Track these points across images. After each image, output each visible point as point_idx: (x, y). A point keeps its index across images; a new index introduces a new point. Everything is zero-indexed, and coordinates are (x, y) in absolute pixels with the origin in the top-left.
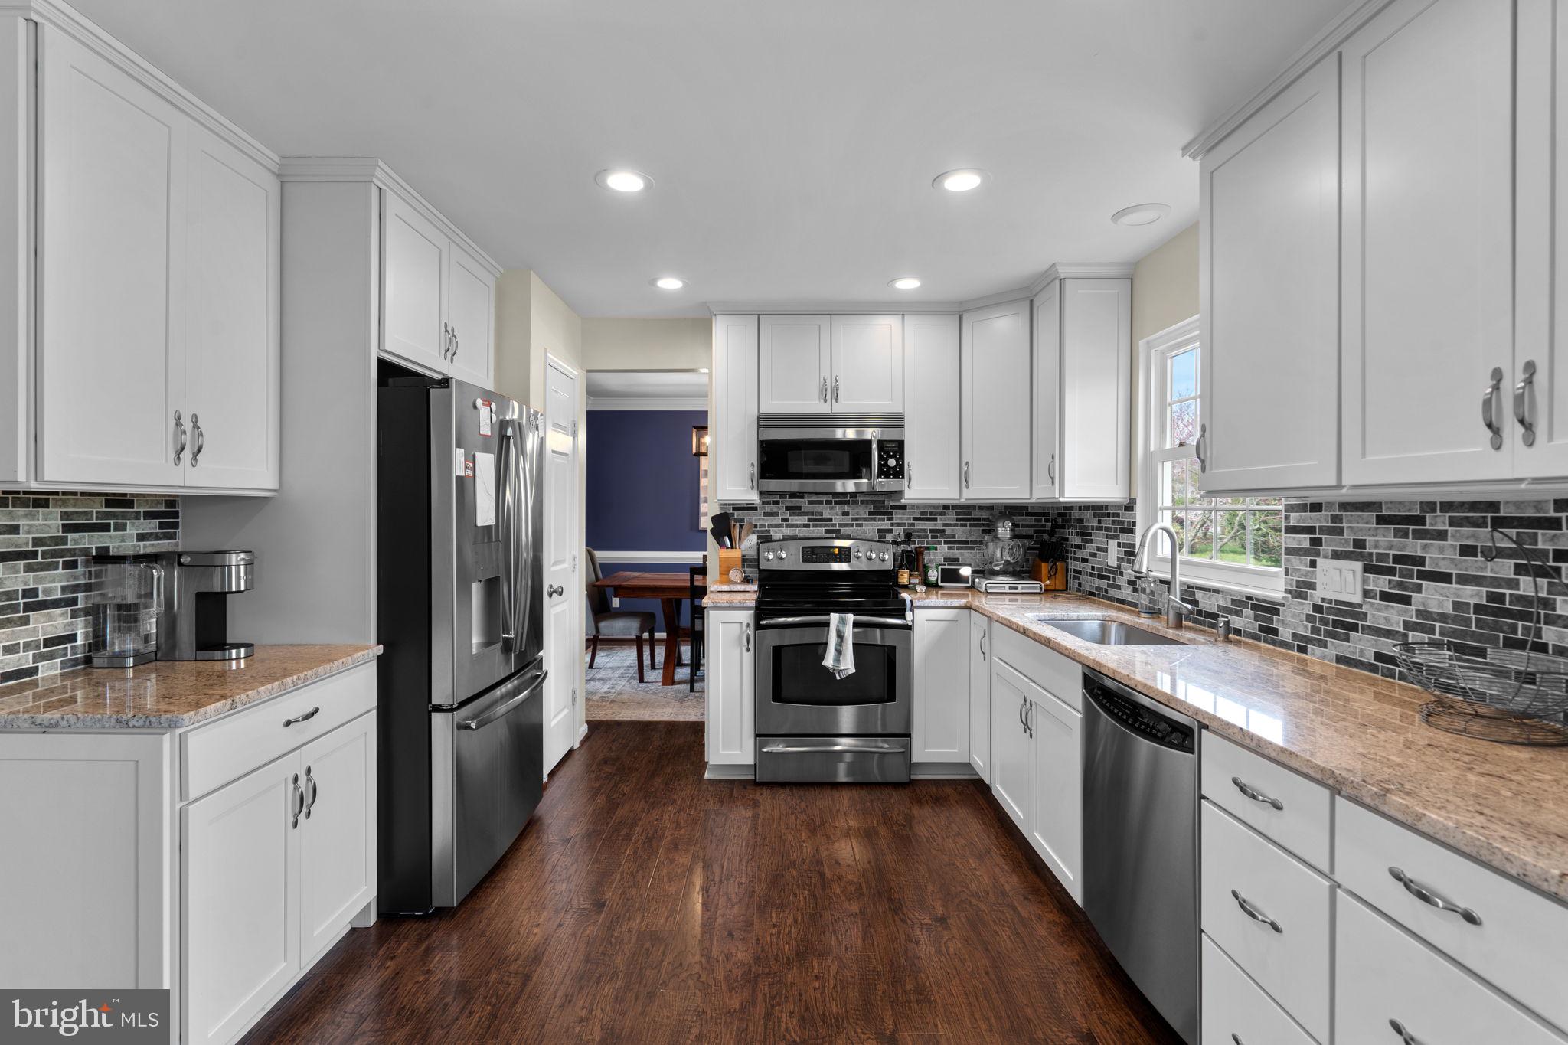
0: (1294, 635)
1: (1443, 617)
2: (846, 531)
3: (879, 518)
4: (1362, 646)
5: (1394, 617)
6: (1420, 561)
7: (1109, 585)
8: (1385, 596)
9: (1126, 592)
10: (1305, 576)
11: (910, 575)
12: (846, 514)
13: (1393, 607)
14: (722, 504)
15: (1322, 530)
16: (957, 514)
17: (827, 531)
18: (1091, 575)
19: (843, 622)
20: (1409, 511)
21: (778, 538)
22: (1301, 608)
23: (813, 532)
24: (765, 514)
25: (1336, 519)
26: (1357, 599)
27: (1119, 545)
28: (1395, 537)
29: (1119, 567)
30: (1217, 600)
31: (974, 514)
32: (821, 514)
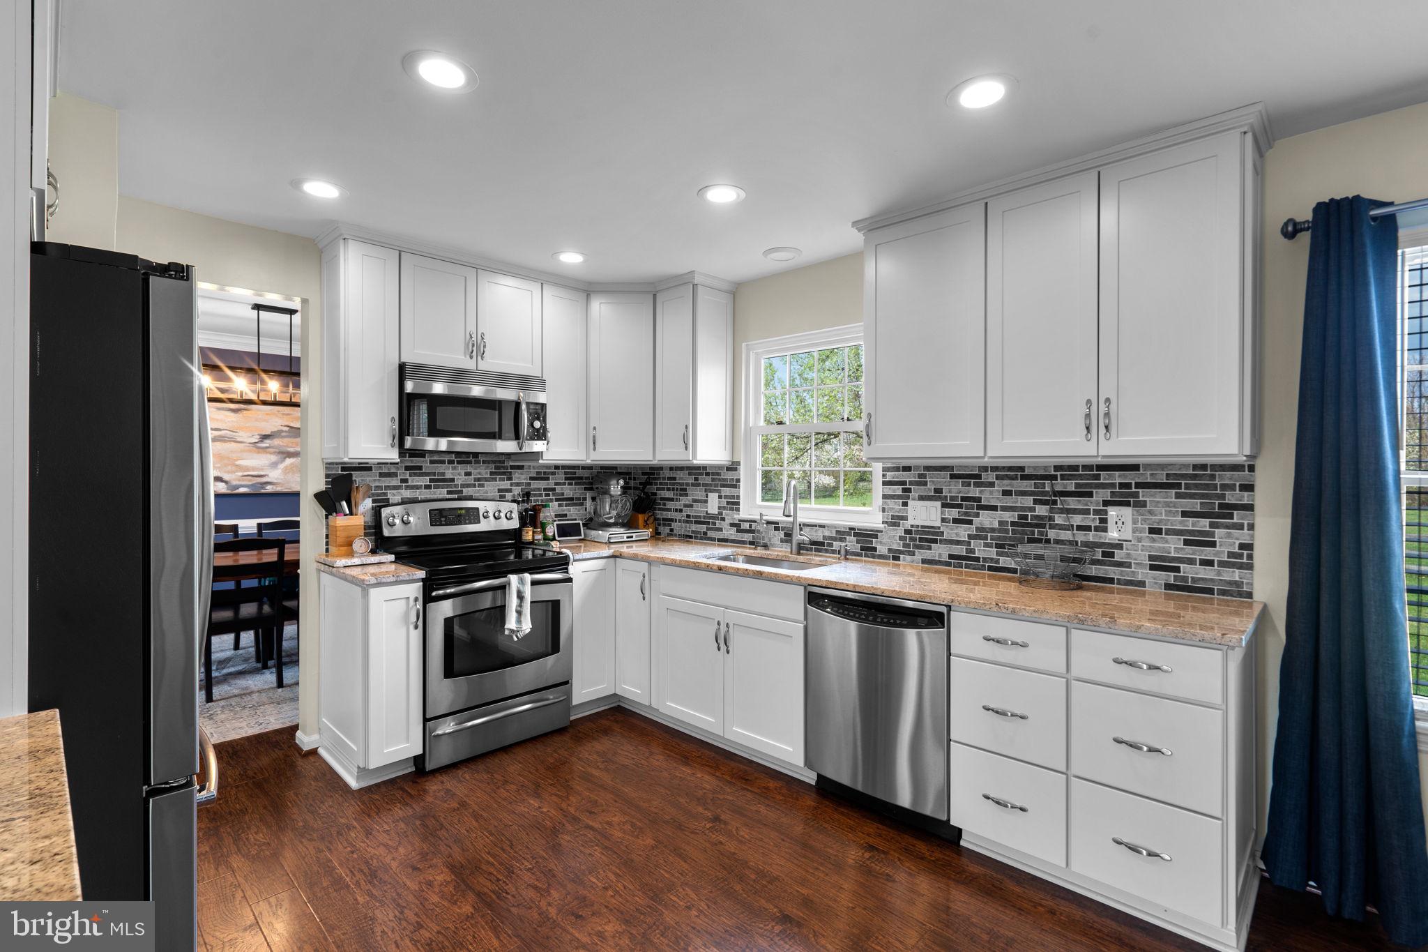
0: (890, 550)
1: (993, 530)
2: (469, 491)
3: (500, 478)
4: (940, 551)
5: (962, 532)
6: (979, 499)
7: (708, 529)
8: (955, 521)
9: (731, 533)
10: (899, 512)
11: (534, 532)
12: (468, 474)
13: (961, 527)
14: (327, 464)
15: (911, 483)
16: (566, 473)
17: (449, 492)
18: (687, 522)
19: (522, 581)
20: (971, 471)
21: (396, 502)
22: (895, 532)
23: (435, 493)
24: (381, 475)
25: (920, 476)
26: (938, 523)
27: (720, 497)
28: (962, 486)
29: (720, 514)
30: (823, 532)
31: (579, 473)
32: (443, 474)
